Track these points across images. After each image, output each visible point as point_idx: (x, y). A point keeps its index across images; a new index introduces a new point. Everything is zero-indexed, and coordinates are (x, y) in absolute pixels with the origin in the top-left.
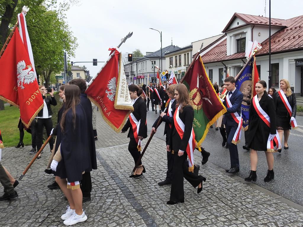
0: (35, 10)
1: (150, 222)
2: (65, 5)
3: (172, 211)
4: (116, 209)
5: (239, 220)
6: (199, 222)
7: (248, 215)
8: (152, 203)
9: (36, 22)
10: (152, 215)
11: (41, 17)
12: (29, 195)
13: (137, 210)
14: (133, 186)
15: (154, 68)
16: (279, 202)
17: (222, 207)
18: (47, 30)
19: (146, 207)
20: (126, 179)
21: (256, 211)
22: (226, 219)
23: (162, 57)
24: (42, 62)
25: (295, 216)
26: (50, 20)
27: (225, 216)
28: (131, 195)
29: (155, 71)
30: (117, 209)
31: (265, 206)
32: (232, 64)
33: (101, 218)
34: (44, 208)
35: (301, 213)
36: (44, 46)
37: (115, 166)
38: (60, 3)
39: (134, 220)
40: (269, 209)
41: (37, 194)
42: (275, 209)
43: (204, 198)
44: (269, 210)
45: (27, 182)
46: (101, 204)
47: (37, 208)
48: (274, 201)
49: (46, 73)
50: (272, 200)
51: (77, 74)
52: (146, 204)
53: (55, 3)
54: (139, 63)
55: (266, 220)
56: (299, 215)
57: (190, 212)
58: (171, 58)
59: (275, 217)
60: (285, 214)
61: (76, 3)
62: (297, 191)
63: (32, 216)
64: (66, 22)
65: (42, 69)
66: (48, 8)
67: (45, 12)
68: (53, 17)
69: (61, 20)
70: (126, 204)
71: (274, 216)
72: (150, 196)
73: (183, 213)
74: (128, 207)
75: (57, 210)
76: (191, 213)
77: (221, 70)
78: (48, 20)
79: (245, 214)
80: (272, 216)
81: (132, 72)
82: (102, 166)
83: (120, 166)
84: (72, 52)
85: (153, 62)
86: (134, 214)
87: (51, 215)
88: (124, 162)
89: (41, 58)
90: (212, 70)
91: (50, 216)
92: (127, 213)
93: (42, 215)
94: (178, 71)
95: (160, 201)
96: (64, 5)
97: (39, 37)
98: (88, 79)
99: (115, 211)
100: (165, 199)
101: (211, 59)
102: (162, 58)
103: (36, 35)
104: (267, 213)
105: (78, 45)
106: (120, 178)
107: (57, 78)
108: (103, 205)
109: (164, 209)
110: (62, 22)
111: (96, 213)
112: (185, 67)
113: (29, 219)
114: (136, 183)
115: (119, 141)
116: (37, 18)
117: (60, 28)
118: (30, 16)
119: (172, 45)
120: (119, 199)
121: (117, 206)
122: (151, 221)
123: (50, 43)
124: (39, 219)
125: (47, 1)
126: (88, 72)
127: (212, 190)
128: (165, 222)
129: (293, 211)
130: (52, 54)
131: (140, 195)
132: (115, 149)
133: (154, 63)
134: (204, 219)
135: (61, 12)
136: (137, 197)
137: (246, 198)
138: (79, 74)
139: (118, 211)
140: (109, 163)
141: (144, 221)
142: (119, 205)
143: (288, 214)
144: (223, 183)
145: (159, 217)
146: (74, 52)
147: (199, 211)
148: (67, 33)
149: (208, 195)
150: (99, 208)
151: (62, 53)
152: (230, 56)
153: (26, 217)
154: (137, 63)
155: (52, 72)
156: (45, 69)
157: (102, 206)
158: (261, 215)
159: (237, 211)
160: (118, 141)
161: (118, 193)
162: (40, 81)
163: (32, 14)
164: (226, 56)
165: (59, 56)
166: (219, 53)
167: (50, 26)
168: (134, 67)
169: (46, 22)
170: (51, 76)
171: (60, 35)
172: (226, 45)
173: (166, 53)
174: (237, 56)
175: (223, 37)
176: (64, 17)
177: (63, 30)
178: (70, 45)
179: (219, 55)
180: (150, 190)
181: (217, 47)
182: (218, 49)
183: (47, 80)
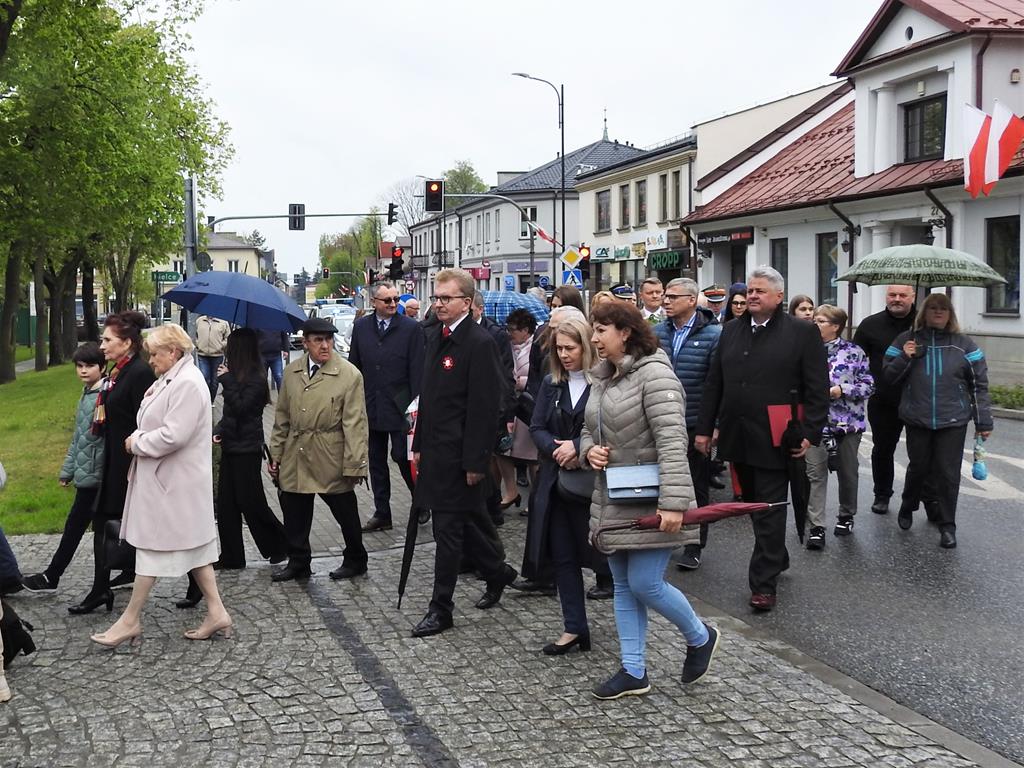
0: (82, 23)
9: (84, 68)
11: (103, 49)
12: (59, 727)
14: (456, 722)
15: (529, 236)
18: (125, 100)
23: (563, 191)
26: (133, 59)
29: (536, 251)
32: (879, 212)
36: (112, 157)
37: (379, 634)
41: (86, 725)
45: (52, 676)
49: (120, 261)
51: (230, 263)
54: (468, 217)
58: (602, 196)
64: (192, 65)
65: (106, 247)
66: (127, 16)
68: (144, 48)
69: (171, 57)
77: (824, 242)
78: (128, 60)
81: (439, 253)
82: (328, 632)
84: (212, 179)
85: (526, 210)
89: (103, 205)
90: (788, 239)
94: (631, 247)
97: (96, 126)
102: (566, 196)
103: (86, 121)
105: (234, 151)
107: (157, 280)
110: (177, 65)
116: (89, 55)
117: (170, 89)
118: (66, 48)
119: (605, 141)
123: (134, 147)
126: (267, 256)
130: (139, 190)
132: (376, 565)
133: (529, 215)
135: (171, 29)
138: (236, 263)
146: (218, 177)
148: (195, 106)
151: (178, 184)
152: (873, 179)
154: (460, 217)
155: (140, 257)
156: (115, 245)
161: (392, 746)
162: (98, 291)
163: (71, 38)
164: (849, 180)
165: (165, 195)
166: (818, 167)
167: (134, 82)
168: (450, 232)
169: (120, 69)
170: (135, 270)
171: (168, 116)
172: (850, 129)
173: (579, 172)
174: (903, 179)
175: (837, 95)
176: (183, 46)
177: (181, 97)
178: (203, 152)
179: (816, 176)
180: (523, 746)
181: (809, 142)
182: (813, 148)
183: (122, 286)
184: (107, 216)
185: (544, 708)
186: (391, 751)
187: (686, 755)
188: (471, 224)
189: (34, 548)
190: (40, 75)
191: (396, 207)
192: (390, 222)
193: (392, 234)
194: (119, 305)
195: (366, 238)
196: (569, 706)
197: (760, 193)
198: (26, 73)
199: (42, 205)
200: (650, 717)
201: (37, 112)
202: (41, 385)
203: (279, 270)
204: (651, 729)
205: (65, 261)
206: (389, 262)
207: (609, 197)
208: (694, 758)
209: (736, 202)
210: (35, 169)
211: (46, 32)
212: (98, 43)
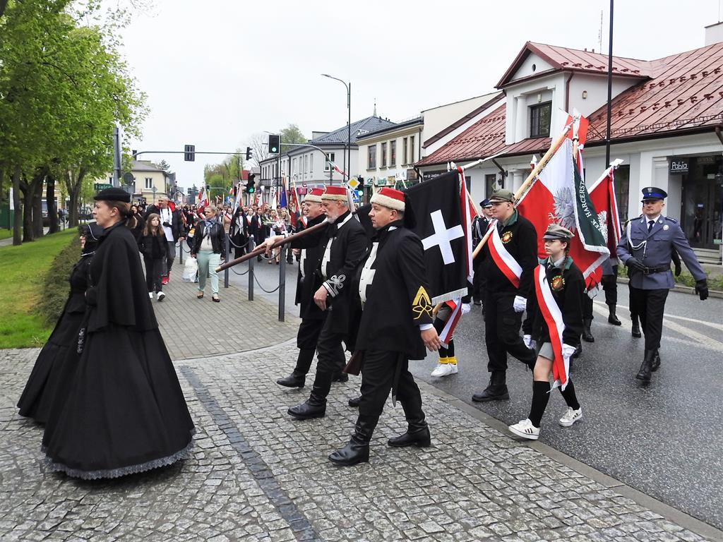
0: (47, 23)
1: (307, 535)
2: (121, 13)
3: (362, 511)
4: (229, 502)
5: (520, 537)
6: (423, 538)
7: (542, 524)
8: (314, 492)
9: (49, 52)
10: (312, 521)
11: (62, 41)
12: (23, 466)
13: (278, 507)
14: (272, 449)
15: (329, 170)
16: (617, 495)
17: (479, 504)
18: (77, 75)
19: (300, 500)
20: (255, 433)
21: (560, 516)
22: (488, 532)
23: (349, 144)
24: (61, 150)
25: (653, 531)
26: (82, 49)
27: (487, 525)
28: (265, 470)
29: (333, 178)
30: (232, 504)
31: (584, 504)
32: (517, 164)
33: (192, 523)
34: (59, 496)
35: (667, 523)
36: (68, 110)
37: (230, 402)
38: (109, 10)
39: (270, 531)
40: (592, 511)
42: (606, 513)
43: (439, 482)
44: (593, 514)
45: (19, 436)
46: (193, 490)
47: (42, 496)
48: (606, 493)
49: (73, 176)
50: (599, 492)
51: (147, 180)
52: (300, 493)
53: (97, 9)
54: (294, 157)
55: (584, 537)
56: (662, 527)
57: (403, 514)
58: (371, 148)
59: (606, 531)
60: (630, 526)
61: (146, 9)
62: (661, 471)
63: (28, 516)
64: (122, 54)
65: (63, 167)
66: (79, 21)
67: (71, 28)
68: (90, 42)
69: (109, 49)
70: (252, 493)
71: (603, 530)
72: (309, 476)
73: (388, 515)
74: (256, 499)
75: (88, 502)
76: (405, 517)
77: (490, 179)
78: (79, 49)
79: (534, 521)
80: (598, 529)
81: (277, 178)
82: (199, 402)
83: (242, 403)
84: (135, 127)
85: (328, 155)
86: (270, 515)
87: (73, 513)
88: (252, 393)
89: (61, 141)
90: (470, 177)
91: (72, 517)
92: (255, 514)
93: (51, 514)
94: (387, 179)
95: (334, 487)
96: (118, 14)
97: (57, 90)
98: (173, 194)
99: (225, 508)
100: (347, 483)
101: (466, 152)
102: (351, 147)
103: (50, 86)
104: (588, 521)
105: (149, 111)
106: (241, 431)
108: (199, 494)
109: (341, 507)
110: (112, 54)
111: (182, 512)
112: (405, 170)
113: (23, 523)
114: (277, 444)
115: (241, 342)
116: (53, 44)
117: (108, 69)
118: (37, 38)
119: (374, 117)
120: (236, 480)
121: (232, 496)
122: (310, 533)
123: (83, 104)
124: (45, 522)
125: (77, 2)
126: (171, 176)
127: (459, 463)
128: (345, 537)
129: (649, 518)
130: (86, 132)
131: (287, 471)
132: (230, 361)
133: (330, 158)
134: (437, 532)
135: (109, 31)
136: (279, 477)
137: (538, 484)
138: (151, 180)
139: (233, 507)
140: (216, 394)
141: (294, 533)
142: (234, 495)
143: (637, 524)
144: (485, 449)
145: (330, 525)
146: (139, 126)
147: (425, 513)
149: (448, 475)
150: (190, 500)
151: (112, 129)
152: (514, 146)
153: (13, 516)
154: (290, 157)
155: (86, 174)
156: (70, 166)
157: (196, 496)
158: (572, 526)
159: (515, 515)
160: (239, 342)
161: (234, 464)
162: (57, 194)
163: (40, 32)
164: (503, 145)
165: (104, 135)
166: (487, 138)
167: (84, 63)
168: (284, 165)
169: (74, 55)
170: (83, 183)
171: (106, 86)
172: (504, 118)
173: (359, 134)
174: (529, 147)
175: (497, 99)
176: (117, 43)
177: (115, 74)
178: (129, 109)
179: (486, 143)
180: (310, 460)
181: (483, 124)
182: (484, 127)
183: (74, 192)
184: (64, 148)
185: (323, 439)
186: (233, 468)
187: (397, 459)
188: (296, 162)
189: (9, 357)
190: (18, 55)
191: (251, 149)
192: (247, 159)
193: (249, 166)
194: (72, 204)
195: (233, 168)
196: (338, 437)
197: (456, 151)
198: (8, 53)
199: (19, 138)
200: (380, 440)
201: (16, 78)
202: (17, 255)
203: (178, 185)
204: (380, 446)
205: (35, 175)
206: (246, 182)
207: (375, 150)
208: (402, 460)
209: (443, 155)
210: (15, 115)
211: (23, 27)
212: (59, 36)
